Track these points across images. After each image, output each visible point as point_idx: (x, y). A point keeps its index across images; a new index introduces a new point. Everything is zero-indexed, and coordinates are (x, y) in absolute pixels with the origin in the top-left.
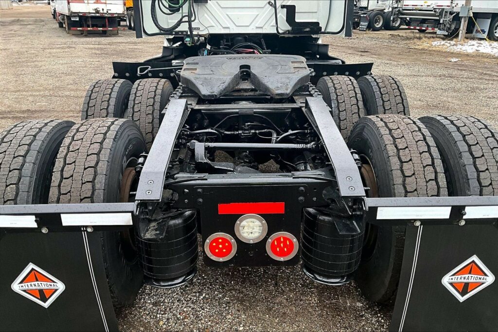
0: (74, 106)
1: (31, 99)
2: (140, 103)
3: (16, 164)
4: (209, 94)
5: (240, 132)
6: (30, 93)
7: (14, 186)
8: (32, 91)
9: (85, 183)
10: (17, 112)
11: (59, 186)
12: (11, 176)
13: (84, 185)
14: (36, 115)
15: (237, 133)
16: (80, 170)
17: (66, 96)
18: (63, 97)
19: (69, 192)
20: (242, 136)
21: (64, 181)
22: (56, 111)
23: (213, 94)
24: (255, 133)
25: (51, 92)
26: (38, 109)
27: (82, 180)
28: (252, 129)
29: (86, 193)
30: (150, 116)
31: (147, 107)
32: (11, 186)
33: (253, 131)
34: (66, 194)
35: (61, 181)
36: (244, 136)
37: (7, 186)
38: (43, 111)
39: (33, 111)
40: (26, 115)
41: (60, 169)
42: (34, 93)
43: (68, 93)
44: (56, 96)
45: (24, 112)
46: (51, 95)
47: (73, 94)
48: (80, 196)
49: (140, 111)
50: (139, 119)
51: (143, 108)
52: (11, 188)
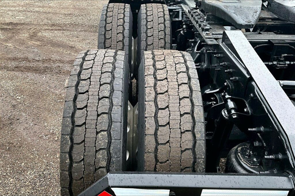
0: (46, 20)
1: (10, 13)
2: (152, 28)
3: (104, 107)
4: (247, 23)
5: (275, 63)
6: (8, 8)
7: (105, 133)
8: (9, 6)
9: (184, 132)
10: (3, 24)
11: (156, 134)
12: (100, 121)
13: (183, 135)
14: (18, 27)
15: (272, 63)
16: (176, 117)
17: (37, 12)
18: (34, 12)
19: (168, 142)
20: (278, 67)
21: (160, 129)
22: (33, 24)
23: (250, 24)
24: (290, 64)
25: (24, 8)
26: (18, 22)
27: (180, 128)
28: (288, 61)
29: (187, 144)
30: (163, 41)
31: (159, 32)
32: (102, 133)
33: (288, 62)
34: (165, 144)
35: (157, 130)
36: (280, 67)
37: (97, 133)
38: (23, 24)
39: (15, 24)
40: (10, 27)
41: (153, 115)
42: (11, 9)
43: (37, 9)
44: (29, 12)
45: (8, 24)
46: (24, 11)
47: (41, 10)
48: (181, 147)
49: (153, 35)
50: (152, 44)
51: (156, 33)
52: (102, 135)
